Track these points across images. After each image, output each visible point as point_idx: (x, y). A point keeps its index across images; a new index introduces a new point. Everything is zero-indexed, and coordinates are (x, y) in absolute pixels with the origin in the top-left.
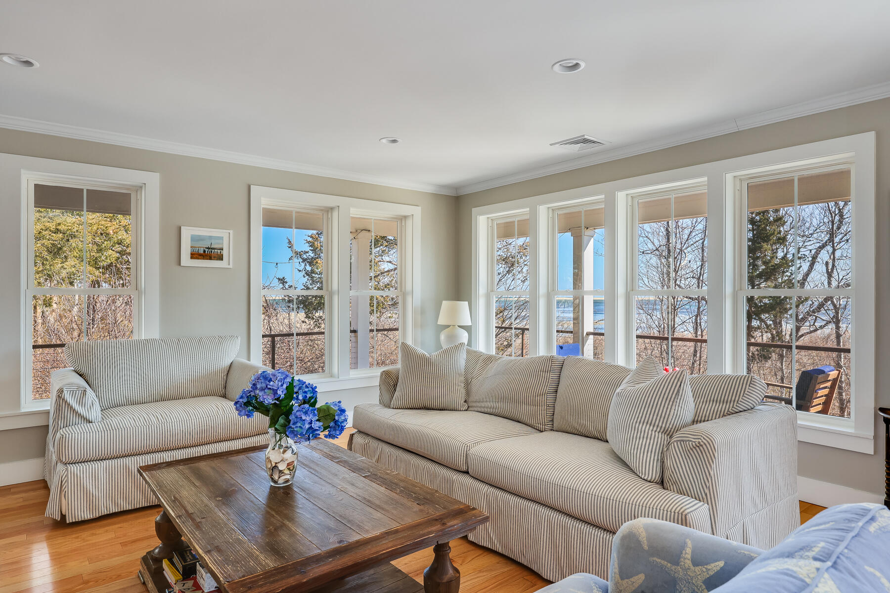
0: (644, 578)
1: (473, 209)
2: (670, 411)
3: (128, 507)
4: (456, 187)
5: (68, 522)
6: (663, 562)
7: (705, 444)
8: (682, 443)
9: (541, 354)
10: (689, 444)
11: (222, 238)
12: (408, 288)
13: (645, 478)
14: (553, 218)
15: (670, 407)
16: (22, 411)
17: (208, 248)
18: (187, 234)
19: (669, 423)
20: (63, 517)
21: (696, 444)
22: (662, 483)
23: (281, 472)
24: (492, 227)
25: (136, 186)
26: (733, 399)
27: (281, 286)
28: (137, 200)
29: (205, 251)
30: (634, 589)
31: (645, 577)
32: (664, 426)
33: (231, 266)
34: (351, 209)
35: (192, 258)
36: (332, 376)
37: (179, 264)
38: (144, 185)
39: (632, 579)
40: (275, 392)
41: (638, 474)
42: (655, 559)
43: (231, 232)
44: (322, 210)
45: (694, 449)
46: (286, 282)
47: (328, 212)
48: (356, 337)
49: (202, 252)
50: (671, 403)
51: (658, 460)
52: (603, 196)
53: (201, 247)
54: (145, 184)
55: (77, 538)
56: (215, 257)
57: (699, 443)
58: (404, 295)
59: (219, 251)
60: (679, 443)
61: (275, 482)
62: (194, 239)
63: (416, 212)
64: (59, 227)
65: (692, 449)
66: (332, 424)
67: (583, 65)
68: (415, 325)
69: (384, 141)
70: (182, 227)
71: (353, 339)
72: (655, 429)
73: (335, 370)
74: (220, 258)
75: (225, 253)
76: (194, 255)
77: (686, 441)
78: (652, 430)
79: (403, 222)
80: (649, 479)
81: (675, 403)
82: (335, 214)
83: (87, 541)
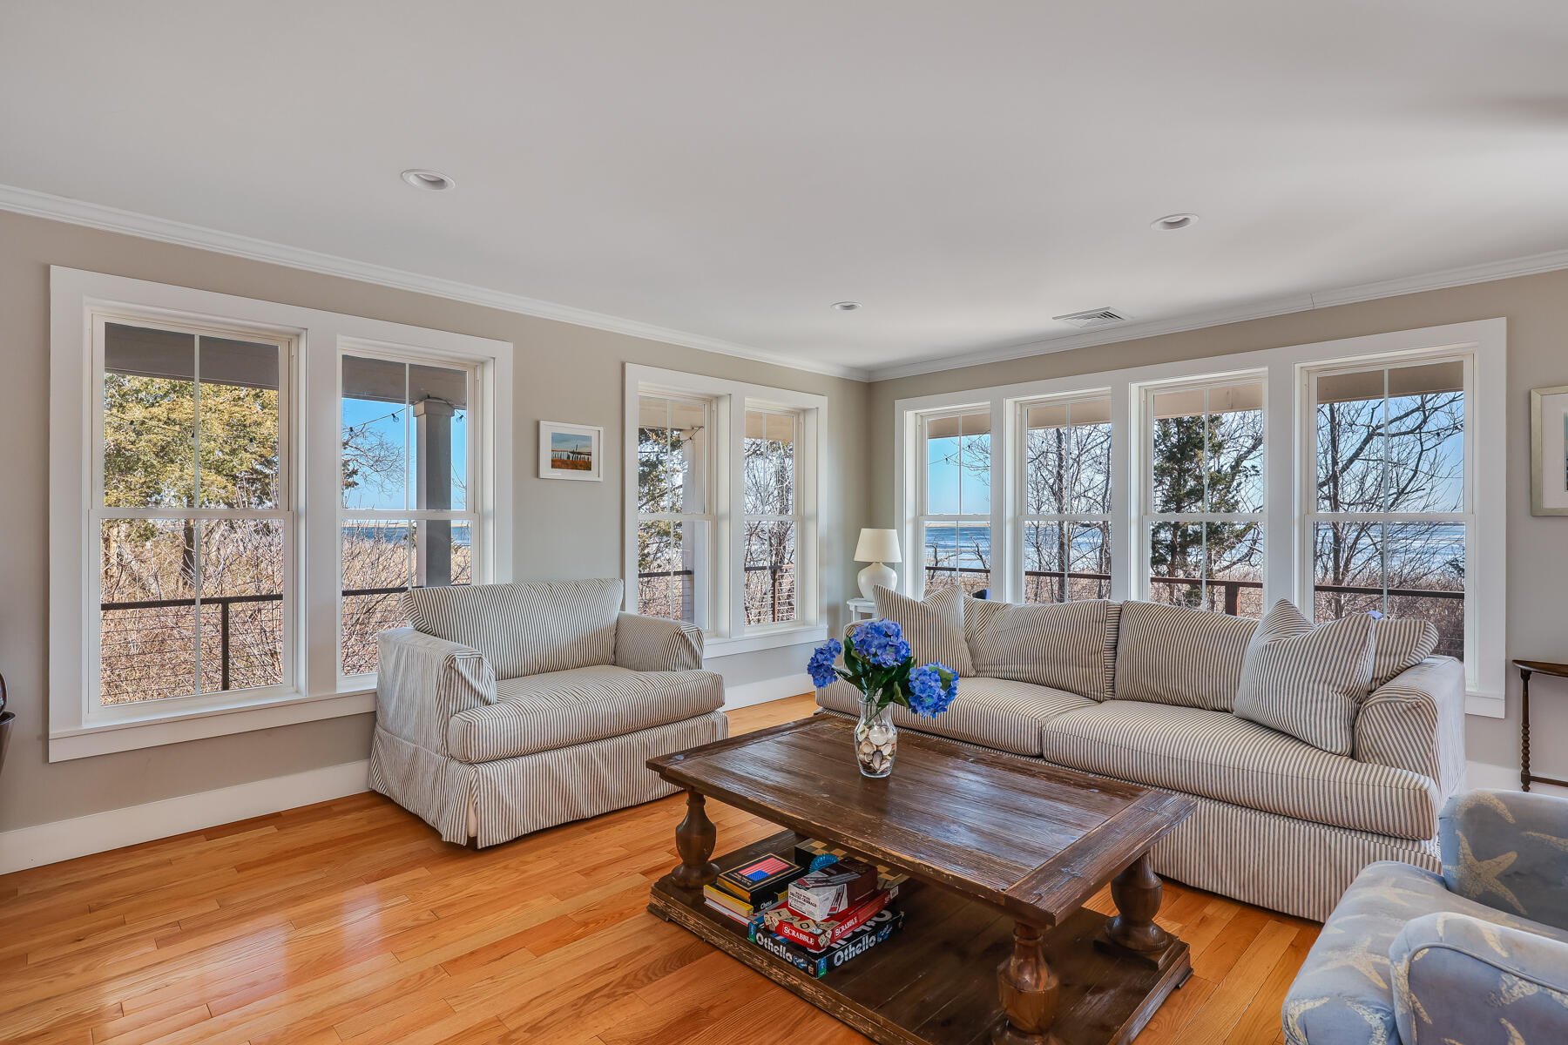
0: (1516, 856)
1: (896, 402)
2: (1355, 666)
3: (549, 824)
5: (480, 847)
6: (1542, 835)
7: (1424, 705)
8: (1388, 704)
10: (1401, 706)
11: (588, 438)
12: (810, 510)
13: (1333, 750)
14: (1021, 416)
15: (1354, 661)
16: (338, 692)
17: (573, 453)
18: (547, 432)
19: (1353, 680)
20: (472, 841)
21: (1412, 705)
22: (1353, 755)
23: (884, 758)
24: (922, 426)
25: (475, 361)
26: (1403, 651)
28: (475, 381)
29: (569, 457)
30: (1501, 870)
31: (1518, 855)
32: (1347, 685)
33: (601, 479)
34: (746, 399)
35: (553, 466)
36: (718, 635)
37: (537, 474)
38: (492, 360)
39: (1498, 859)
41: (1319, 746)
42: (1530, 833)
43: (601, 429)
44: (704, 399)
45: (1408, 712)
47: (711, 402)
48: (692, 581)
49: (565, 458)
50: (1355, 656)
51: (1345, 727)
53: (565, 450)
54: (494, 358)
55: (505, 867)
56: (581, 466)
57: (1417, 703)
58: (804, 520)
59: (586, 457)
60: (1378, 706)
61: (874, 772)
62: (557, 438)
63: (821, 403)
64: (173, 416)
65: (1405, 712)
67: (1193, 220)
69: (837, 307)
70: (542, 423)
71: (688, 584)
72: (1335, 689)
74: (588, 467)
75: (594, 459)
76: (557, 463)
77: (1395, 702)
78: (1332, 691)
79: (802, 417)
80: (1338, 751)
81: (1360, 657)
82: (724, 407)
83: (525, 872)
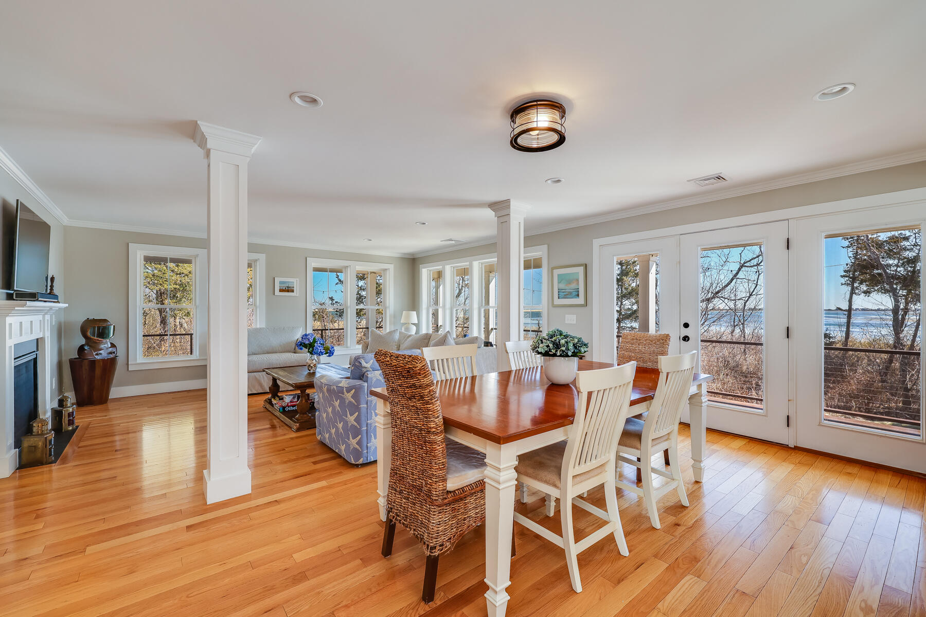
1: (420, 265)
4: (412, 254)
9: (424, 333)
11: (293, 282)
12: (388, 305)
14: (454, 271)
17: (287, 287)
18: (277, 281)
23: (311, 367)
24: (430, 274)
25: (255, 260)
27: (331, 302)
28: (255, 266)
33: (298, 295)
34: (357, 266)
36: (347, 347)
37: (274, 295)
38: (258, 259)
40: (309, 340)
43: (298, 279)
44: (343, 267)
46: (334, 300)
49: (284, 289)
52: (468, 263)
53: (284, 286)
56: (290, 291)
58: (386, 308)
59: (292, 288)
61: (310, 370)
62: (281, 283)
63: (391, 267)
66: (329, 351)
68: (390, 324)
70: (275, 278)
73: (349, 345)
74: (293, 291)
75: (295, 289)
76: (281, 291)
79: (384, 272)
82: (349, 269)
